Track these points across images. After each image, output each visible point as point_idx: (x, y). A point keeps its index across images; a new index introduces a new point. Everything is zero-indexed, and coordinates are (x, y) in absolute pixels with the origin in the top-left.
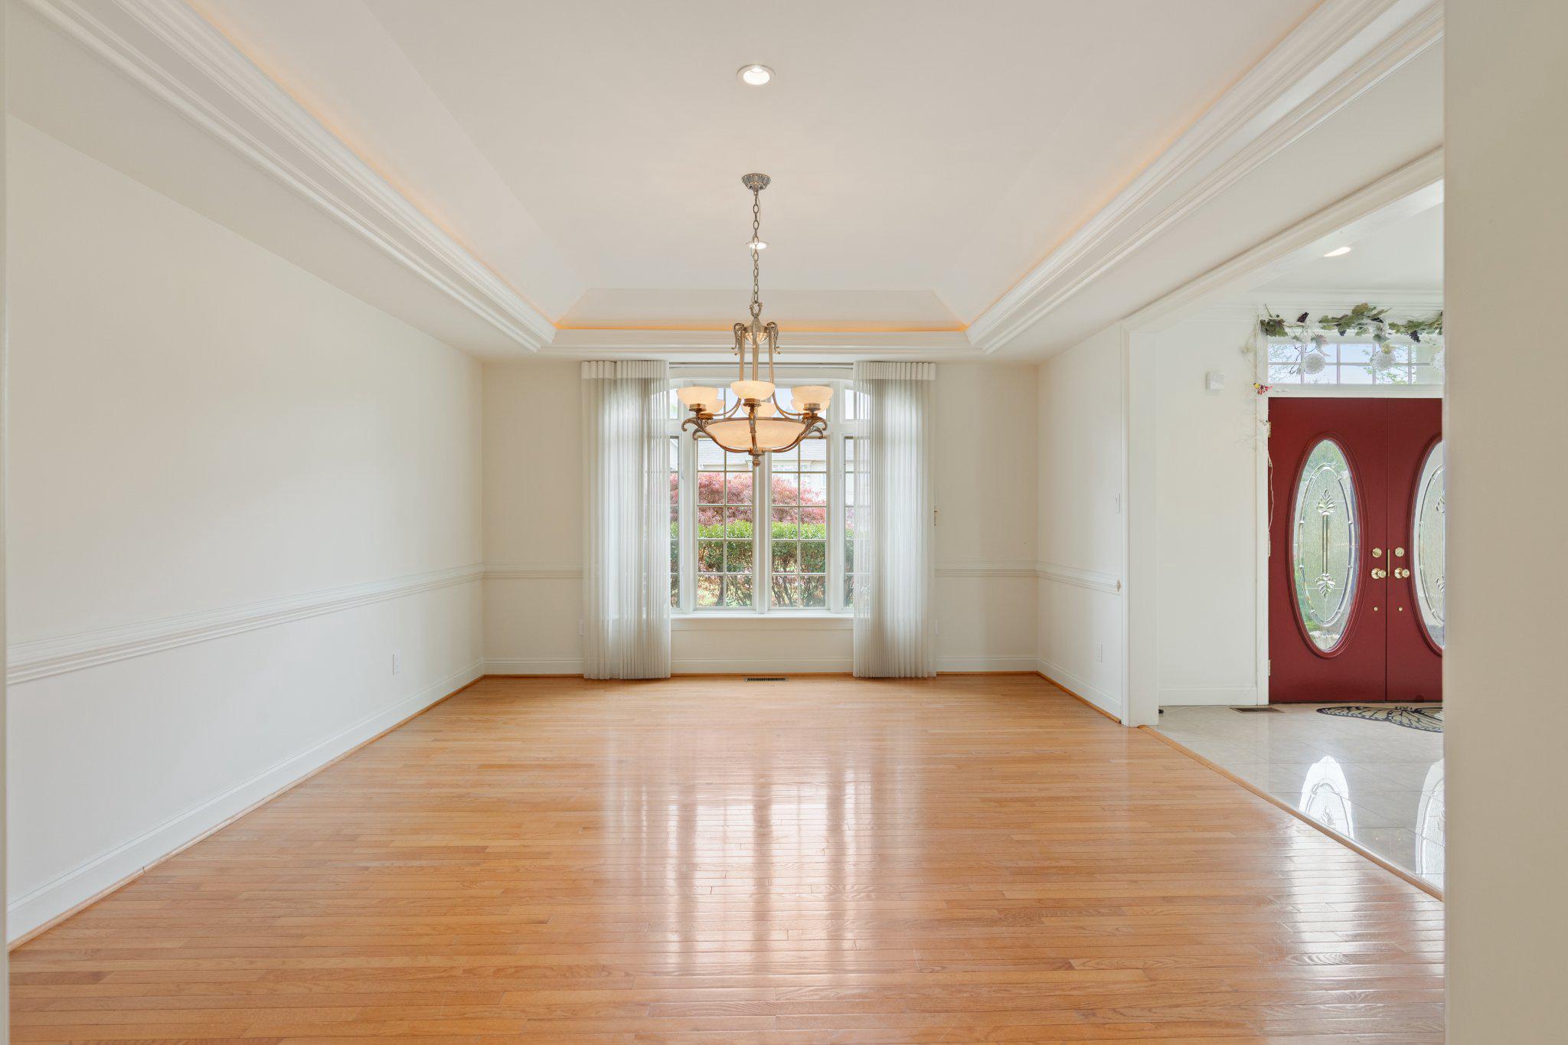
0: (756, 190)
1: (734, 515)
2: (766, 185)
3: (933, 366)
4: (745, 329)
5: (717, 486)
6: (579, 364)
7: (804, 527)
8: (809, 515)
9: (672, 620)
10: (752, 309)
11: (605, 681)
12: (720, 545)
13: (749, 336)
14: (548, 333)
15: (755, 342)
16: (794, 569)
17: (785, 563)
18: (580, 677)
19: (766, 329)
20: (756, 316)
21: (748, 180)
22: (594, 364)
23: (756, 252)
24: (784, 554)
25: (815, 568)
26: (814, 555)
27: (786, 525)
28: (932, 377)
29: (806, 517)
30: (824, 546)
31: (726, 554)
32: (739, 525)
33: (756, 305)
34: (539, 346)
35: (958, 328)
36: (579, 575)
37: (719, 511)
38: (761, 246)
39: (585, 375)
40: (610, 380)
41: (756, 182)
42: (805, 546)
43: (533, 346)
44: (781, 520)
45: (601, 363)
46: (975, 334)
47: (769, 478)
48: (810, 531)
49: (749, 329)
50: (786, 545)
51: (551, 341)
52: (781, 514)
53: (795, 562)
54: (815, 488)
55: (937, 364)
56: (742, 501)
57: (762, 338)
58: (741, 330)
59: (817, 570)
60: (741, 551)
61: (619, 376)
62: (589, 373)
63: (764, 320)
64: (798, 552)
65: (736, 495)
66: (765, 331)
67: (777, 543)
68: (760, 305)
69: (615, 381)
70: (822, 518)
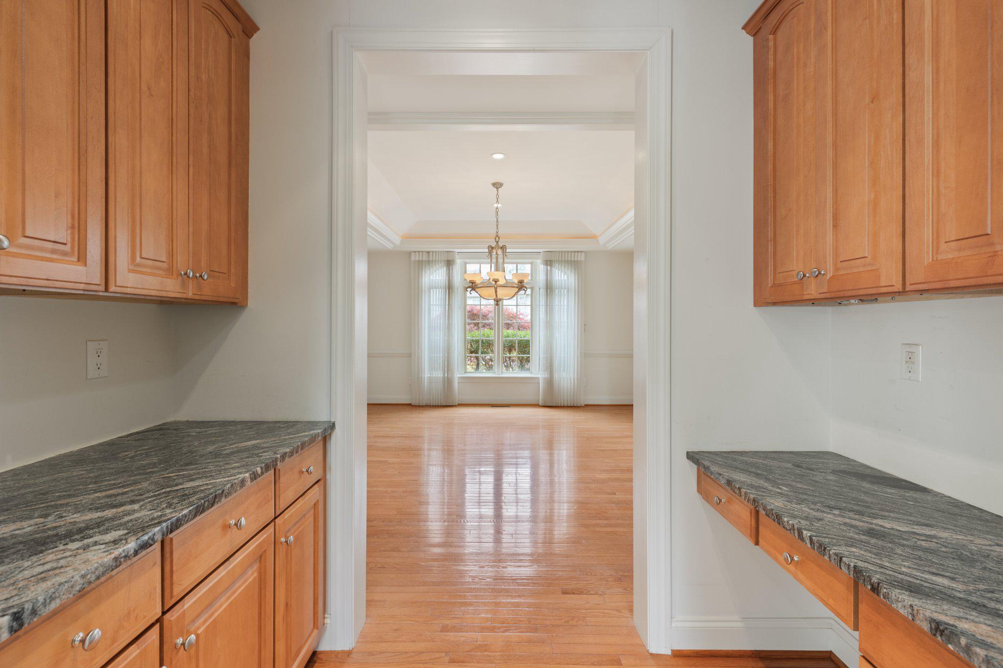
0: (497, 188)
1: (484, 326)
2: (501, 186)
3: (583, 254)
4: (493, 248)
5: (475, 312)
6: (410, 253)
7: (520, 333)
8: (523, 326)
9: (458, 378)
10: (495, 239)
11: (423, 406)
12: (477, 341)
13: (494, 251)
14: (397, 241)
15: (497, 253)
16: (514, 354)
17: (510, 351)
18: (410, 405)
19: (501, 248)
20: (497, 242)
21: (494, 185)
22: (417, 253)
23: (497, 208)
24: (510, 348)
25: (524, 353)
26: (524, 347)
27: (510, 332)
28: (583, 259)
29: (521, 327)
30: (529, 342)
31: (480, 346)
32: (487, 331)
33: (497, 237)
34: (393, 246)
35: (593, 237)
36: (410, 355)
37: (477, 324)
38: (499, 205)
39: (413, 259)
40: (426, 261)
41: (497, 185)
42: (520, 342)
43: (390, 246)
44: (508, 329)
45: (421, 253)
46: (602, 240)
47: (502, 308)
48: (522, 335)
49: (494, 248)
50: (511, 341)
51: (398, 244)
52: (508, 326)
53: (515, 350)
54: (525, 312)
55: (586, 252)
56: (488, 319)
57: (500, 252)
58: (491, 248)
59: (526, 354)
60: (488, 345)
61: (431, 259)
62: (414, 258)
63: (501, 244)
64: (517, 346)
65: (485, 316)
66: (501, 249)
67: (506, 340)
68: (499, 238)
69: (429, 261)
70: (529, 328)
